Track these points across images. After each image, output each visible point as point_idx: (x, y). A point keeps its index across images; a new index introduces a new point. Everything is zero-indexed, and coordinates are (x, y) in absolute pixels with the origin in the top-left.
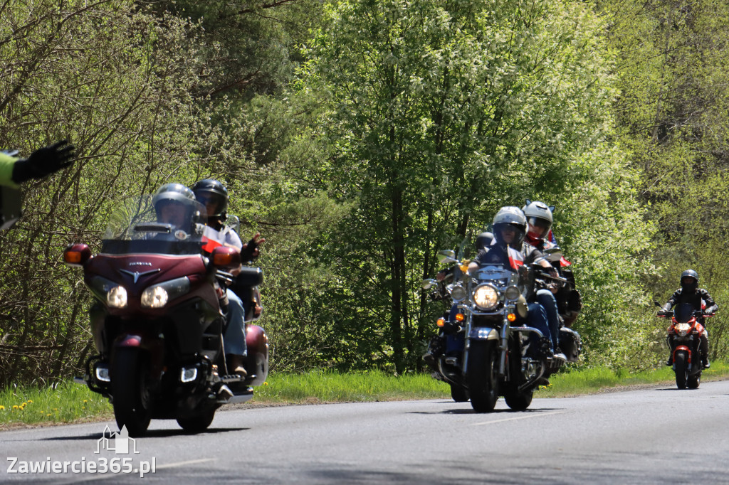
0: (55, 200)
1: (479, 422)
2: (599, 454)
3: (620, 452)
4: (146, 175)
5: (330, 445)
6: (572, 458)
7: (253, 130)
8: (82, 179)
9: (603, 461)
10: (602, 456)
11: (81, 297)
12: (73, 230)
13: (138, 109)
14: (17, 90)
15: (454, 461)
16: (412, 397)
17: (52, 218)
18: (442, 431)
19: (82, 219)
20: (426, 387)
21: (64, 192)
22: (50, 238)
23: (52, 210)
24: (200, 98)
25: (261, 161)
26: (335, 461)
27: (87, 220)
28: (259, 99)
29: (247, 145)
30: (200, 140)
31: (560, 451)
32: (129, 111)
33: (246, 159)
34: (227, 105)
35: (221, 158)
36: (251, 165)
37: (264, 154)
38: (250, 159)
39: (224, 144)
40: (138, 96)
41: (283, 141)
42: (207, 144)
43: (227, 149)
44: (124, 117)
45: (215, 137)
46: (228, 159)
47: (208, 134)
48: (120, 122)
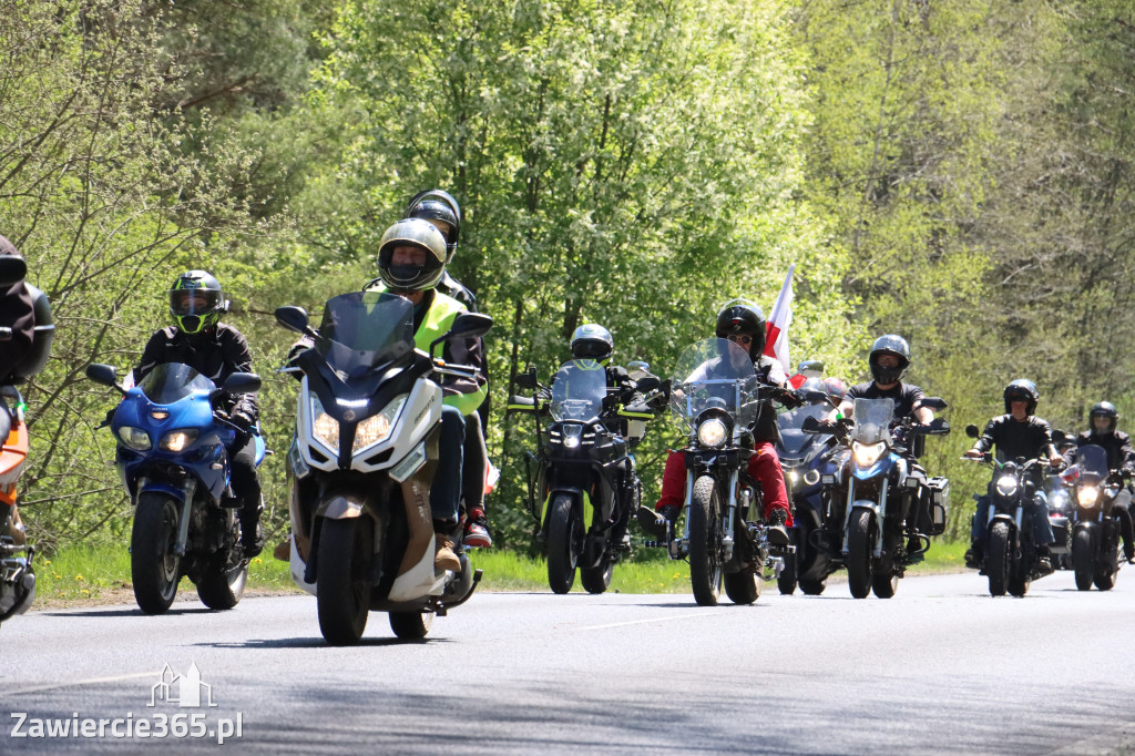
4: (77, 228)
7: (248, 162)
13: (66, 126)
18: (532, 637)
24: (164, 112)
25: (259, 213)
28: (253, 119)
29: (238, 189)
30: (165, 177)
32: (52, 128)
33: (236, 209)
34: (207, 126)
35: (196, 206)
36: (242, 218)
37: (264, 202)
38: (241, 209)
39: (201, 183)
40: (66, 107)
41: (292, 182)
42: (175, 184)
43: (205, 191)
44: (43, 137)
45: (187, 171)
46: (208, 206)
47: (176, 167)
48: (37, 145)
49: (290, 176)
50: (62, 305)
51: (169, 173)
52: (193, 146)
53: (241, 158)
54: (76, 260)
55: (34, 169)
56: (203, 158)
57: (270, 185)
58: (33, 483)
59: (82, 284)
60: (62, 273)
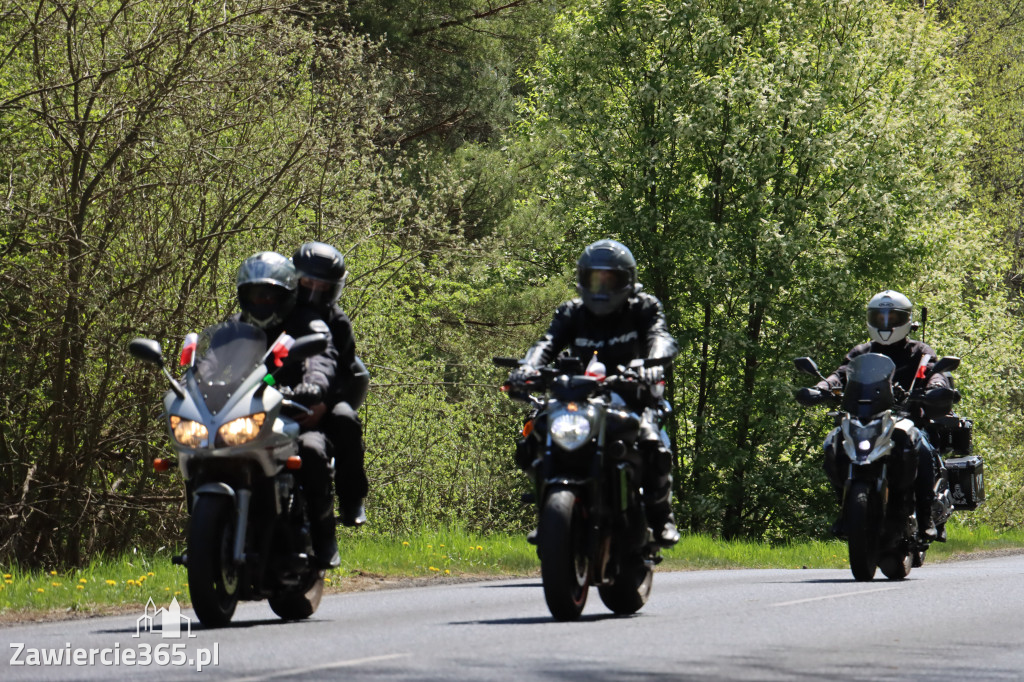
0: (184, 292)
1: (780, 602)
2: (952, 647)
3: (981, 645)
5: (569, 634)
6: (913, 654)
7: (461, 192)
8: (222, 262)
9: (958, 657)
10: (956, 650)
13: (298, 164)
14: (132, 138)
15: (745, 658)
16: (686, 566)
17: (181, 316)
18: (728, 614)
19: (221, 317)
20: (705, 553)
21: (197, 281)
22: (177, 345)
23: (181, 306)
24: (385, 148)
25: (472, 235)
26: (577, 658)
28: (469, 149)
29: (452, 214)
30: (387, 207)
31: (895, 643)
32: (287, 166)
33: (451, 232)
34: (424, 158)
35: (416, 231)
36: (457, 241)
37: (475, 225)
38: (456, 232)
39: (420, 211)
40: (299, 146)
41: (502, 208)
42: (396, 212)
43: (424, 218)
44: (279, 174)
45: (407, 201)
46: (426, 231)
47: (398, 198)
48: (274, 182)
49: (499, 203)
51: (391, 202)
52: (412, 177)
53: (455, 188)
55: (272, 203)
56: (420, 189)
57: (481, 210)
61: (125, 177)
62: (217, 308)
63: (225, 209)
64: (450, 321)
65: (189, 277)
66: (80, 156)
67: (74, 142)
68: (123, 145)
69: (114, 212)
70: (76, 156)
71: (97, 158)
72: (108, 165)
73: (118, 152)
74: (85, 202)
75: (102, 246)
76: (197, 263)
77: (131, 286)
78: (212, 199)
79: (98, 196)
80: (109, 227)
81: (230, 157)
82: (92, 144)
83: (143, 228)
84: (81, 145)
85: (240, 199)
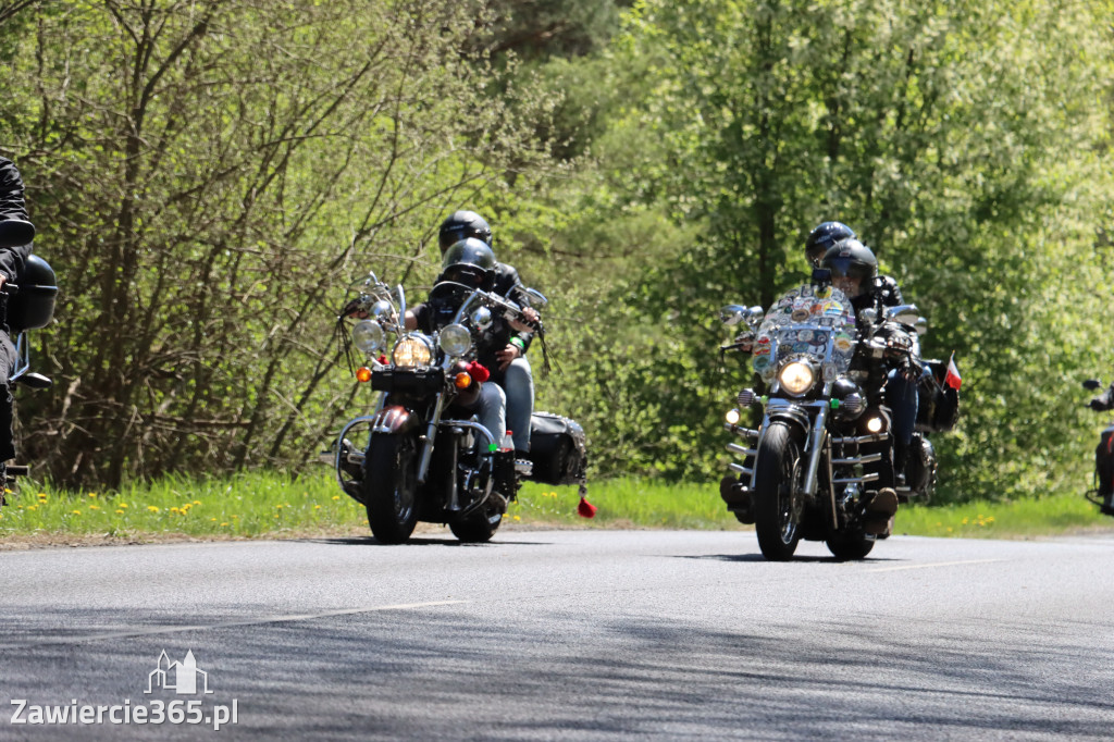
0: (248, 201)
2: (1058, 623)
3: (1090, 622)
4: (386, 168)
7: (550, 106)
8: (290, 170)
11: (280, 349)
12: (273, 246)
13: (379, 67)
14: (200, 30)
17: (243, 227)
19: (287, 231)
21: (262, 189)
22: (238, 258)
23: (243, 215)
24: (473, 55)
25: (561, 154)
27: (296, 233)
29: (542, 132)
30: (471, 119)
32: (366, 69)
33: (538, 151)
34: (513, 67)
35: (500, 147)
36: (545, 160)
37: (566, 144)
38: (544, 150)
39: (505, 126)
40: (379, 49)
41: (595, 126)
42: (481, 126)
43: (508, 132)
44: (357, 78)
45: (491, 114)
46: (511, 148)
47: (483, 109)
48: (351, 86)
49: (593, 119)
50: (370, 242)
51: (477, 114)
52: (500, 87)
53: (544, 101)
54: (385, 197)
55: (348, 109)
56: (508, 102)
57: (573, 128)
58: (340, 413)
59: (390, 222)
60: (371, 210)
61: (190, 72)
62: (283, 221)
63: (297, 111)
64: (535, 248)
65: (254, 185)
66: (145, 47)
67: (139, 31)
68: (191, 36)
69: (178, 108)
70: (140, 48)
71: (162, 50)
72: (172, 58)
73: (185, 44)
74: (146, 98)
75: (162, 145)
76: (263, 169)
77: (191, 191)
78: (283, 101)
79: (159, 93)
80: (171, 125)
81: (307, 56)
82: (158, 34)
83: (206, 128)
84: (146, 34)
85: (314, 102)
